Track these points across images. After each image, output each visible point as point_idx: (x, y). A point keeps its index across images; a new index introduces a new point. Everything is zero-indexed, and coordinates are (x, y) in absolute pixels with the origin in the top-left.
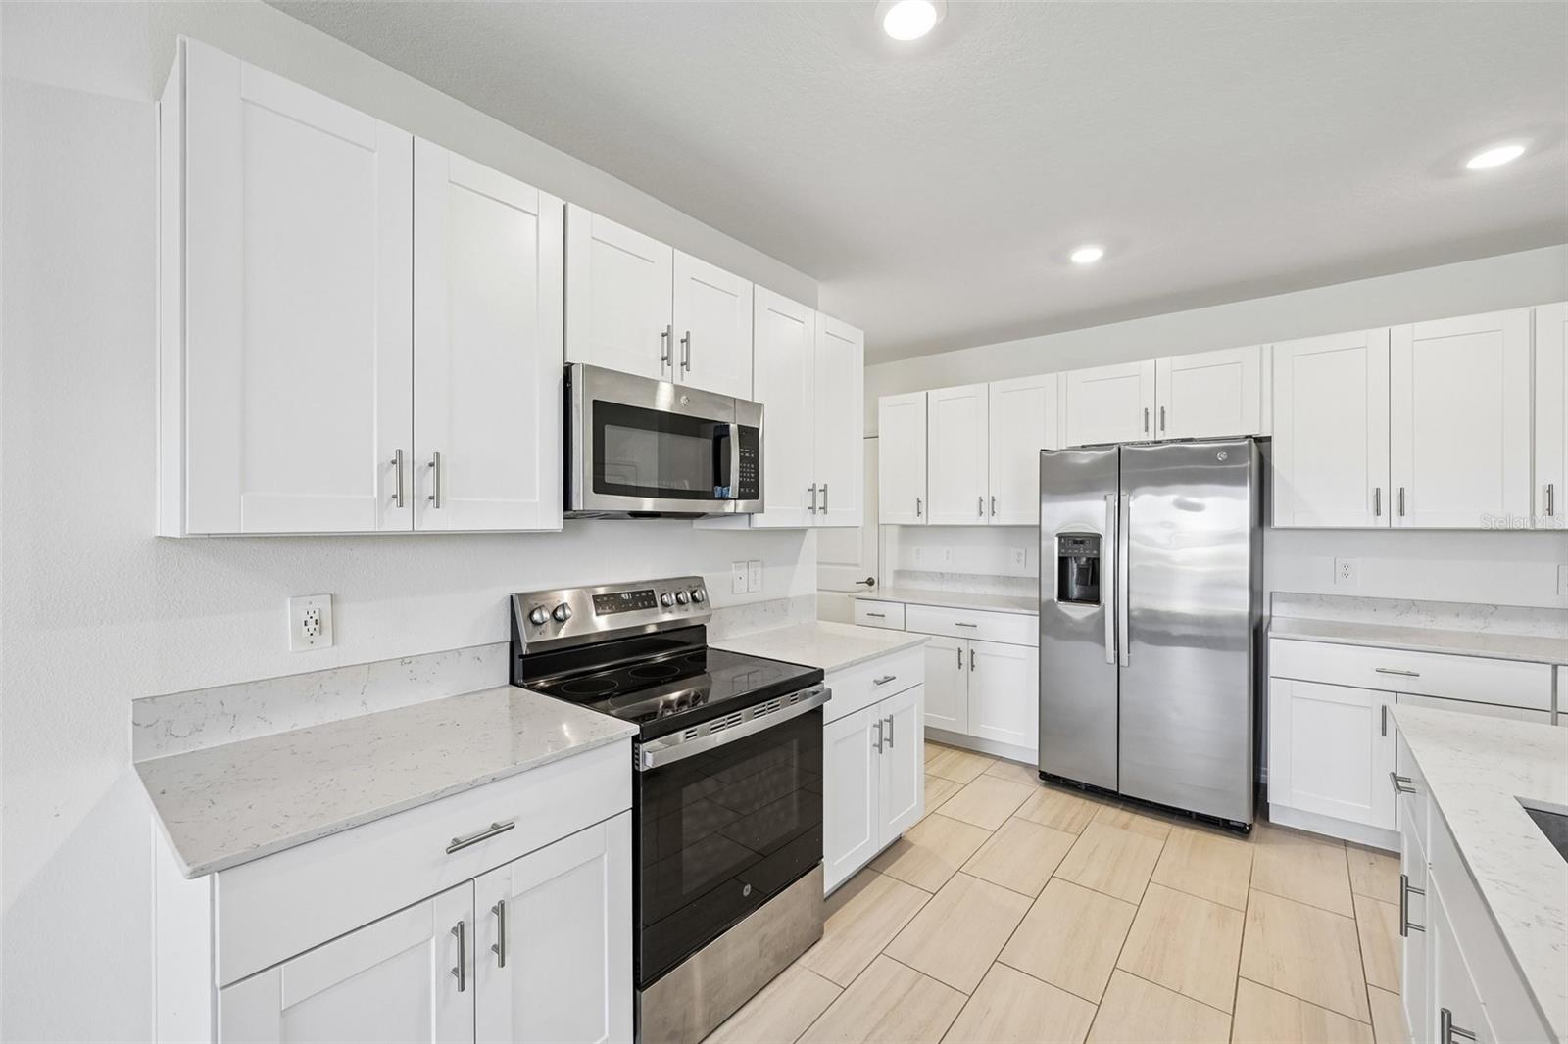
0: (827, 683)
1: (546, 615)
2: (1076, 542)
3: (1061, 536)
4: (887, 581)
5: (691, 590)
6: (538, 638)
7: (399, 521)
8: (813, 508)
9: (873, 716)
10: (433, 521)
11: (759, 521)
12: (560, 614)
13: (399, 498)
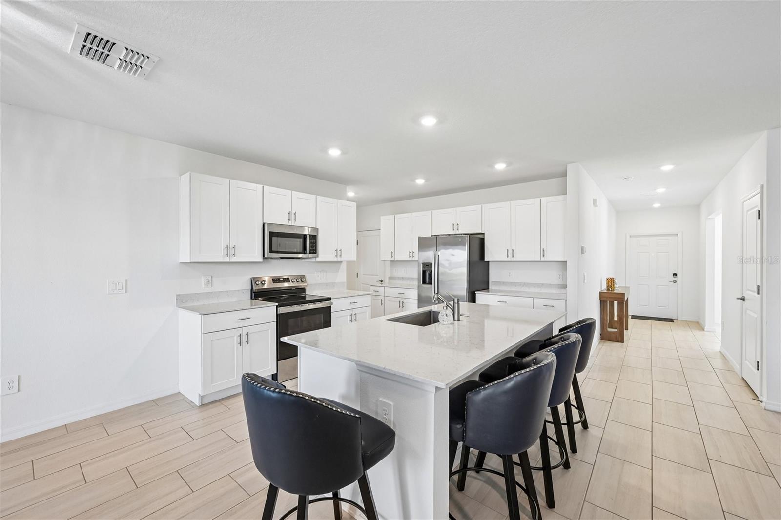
0: (332, 301)
1: (260, 283)
2: (426, 266)
3: (423, 264)
4: (387, 280)
5: (302, 278)
6: (258, 288)
7: (227, 259)
8: (336, 256)
9: (350, 312)
10: (234, 259)
11: (318, 259)
12: (263, 283)
13: (227, 255)
